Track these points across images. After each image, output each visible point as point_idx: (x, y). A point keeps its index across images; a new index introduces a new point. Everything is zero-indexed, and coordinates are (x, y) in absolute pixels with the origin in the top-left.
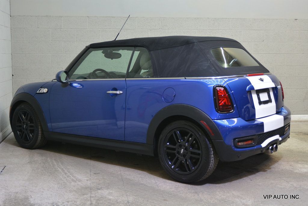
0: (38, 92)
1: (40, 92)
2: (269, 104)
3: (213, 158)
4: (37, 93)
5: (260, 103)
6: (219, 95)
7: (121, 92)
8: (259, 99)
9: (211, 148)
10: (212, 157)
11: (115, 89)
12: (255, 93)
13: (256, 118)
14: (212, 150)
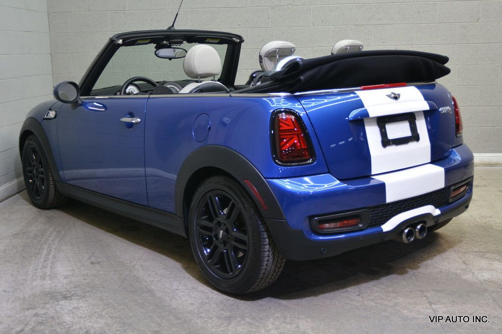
0: (46, 117)
1: (48, 117)
2: (412, 145)
3: (269, 251)
4: (44, 119)
5: (386, 142)
6: (281, 128)
7: (139, 120)
8: (384, 134)
9: (265, 233)
10: (267, 250)
11: (132, 115)
12: (376, 123)
13: (373, 173)
14: (266, 236)
